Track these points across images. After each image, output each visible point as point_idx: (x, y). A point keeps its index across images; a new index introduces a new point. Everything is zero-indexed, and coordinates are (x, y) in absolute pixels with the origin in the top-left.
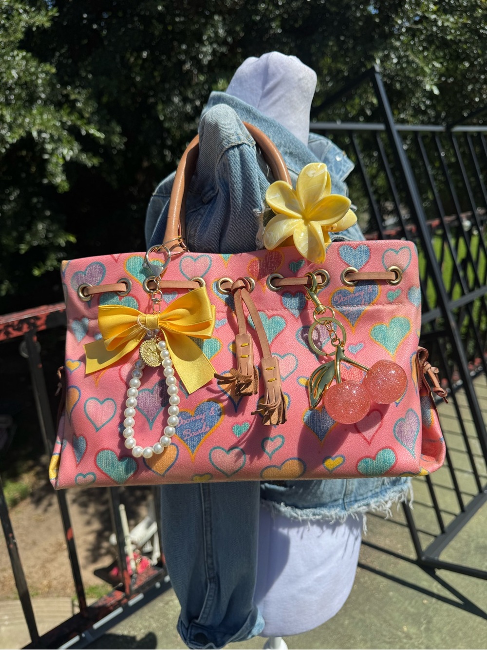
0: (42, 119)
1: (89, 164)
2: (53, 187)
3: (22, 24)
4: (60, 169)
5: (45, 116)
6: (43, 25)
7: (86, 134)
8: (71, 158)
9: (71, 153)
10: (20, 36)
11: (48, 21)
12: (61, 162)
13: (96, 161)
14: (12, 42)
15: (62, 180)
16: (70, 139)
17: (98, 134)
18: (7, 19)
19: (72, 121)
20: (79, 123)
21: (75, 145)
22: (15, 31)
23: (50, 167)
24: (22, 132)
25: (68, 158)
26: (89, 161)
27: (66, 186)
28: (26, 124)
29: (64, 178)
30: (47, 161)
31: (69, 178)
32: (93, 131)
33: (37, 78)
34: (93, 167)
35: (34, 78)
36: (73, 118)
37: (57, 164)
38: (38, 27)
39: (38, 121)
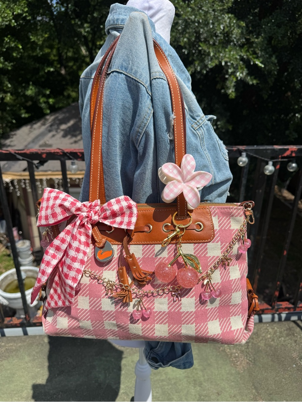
0: (230, 55)
1: (251, 83)
2: (226, 95)
4: (233, 84)
5: (232, 53)
7: (253, 64)
8: (241, 78)
9: (241, 75)
12: (235, 80)
13: (255, 82)
14: (224, 9)
15: (232, 91)
16: (243, 66)
17: (260, 65)
19: (247, 55)
20: (251, 57)
21: (244, 70)
23: (228, 83)
24: (217, 62)
25: (239, 78)
26: (251, 81)
27: (234, 95)
28: (220, 57)
29: (234, 90)
30: (227, 79)
31: (236, 90)
32: (257, 62)
34: (253, 85)
35: (232, 29)
37: (232, 81)
39: (227, 56)
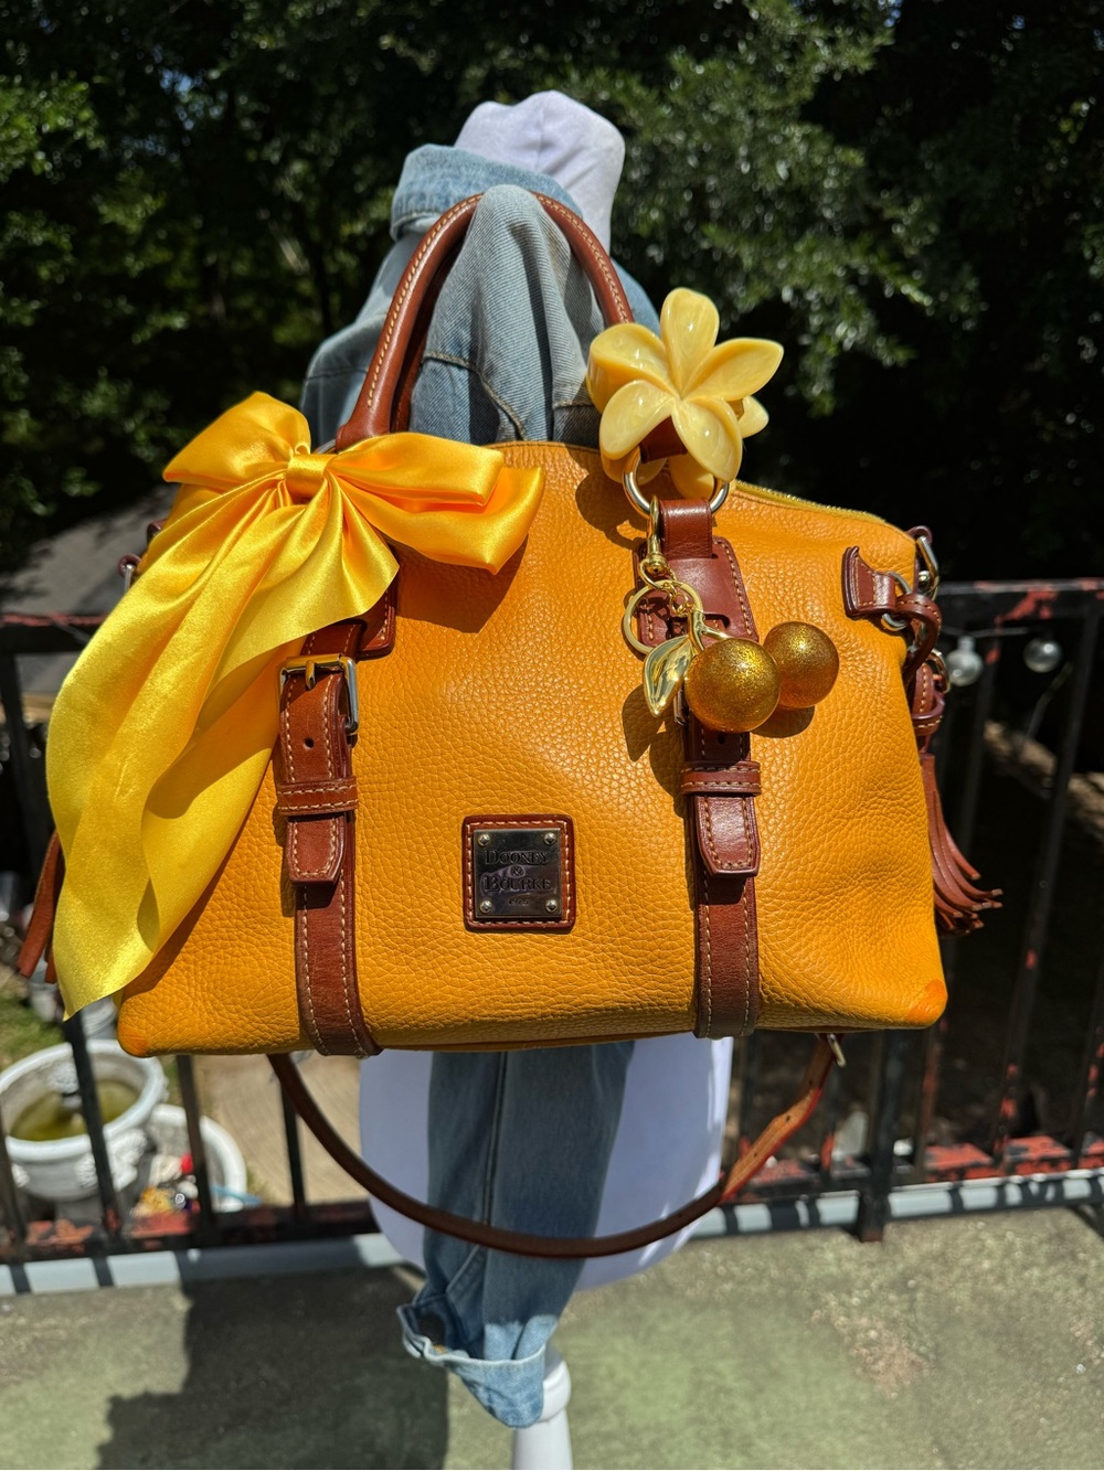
0: (809, 264)
1: (888, 361)
2: (802, 406)
3: (819, 68)
4: (824, 367)
5: (817, 258)
6: (855, 68)
7: (894, 294)
8: (855, 345)
9: (852, 334)
10: (807, 93)
11: (866, 59)
12: (832, 351)
13: (901, 356)
14: (788, 108)
15: (823, 392)
16: (858, 303)
17: (918, 297)
18: (791, 61)
19: (870, 266)
20: (884, 271)
21: (864, 317)
22: (798, 86)
25: (848, 345)
26: (890, 355)
27: (828, 406)
28: (776, 274)
29: (828, 385)
32: (908, 290)
33: (825, 176)
34: (895, 366)
35: (817, 177)
36: (874, 260)
37: (822, 356)
38: (845, 73)
39: (801, 267)
